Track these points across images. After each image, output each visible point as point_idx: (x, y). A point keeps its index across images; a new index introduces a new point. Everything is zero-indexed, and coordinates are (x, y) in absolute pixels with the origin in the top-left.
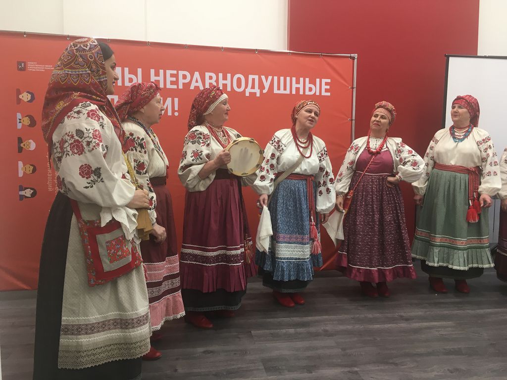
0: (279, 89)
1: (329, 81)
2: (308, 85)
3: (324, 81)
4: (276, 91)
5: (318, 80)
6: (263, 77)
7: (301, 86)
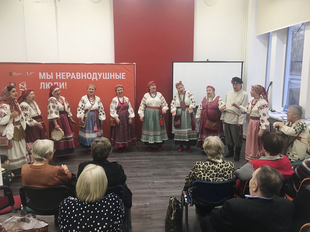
0: (105, 77)
1: (125, 73)
2: (116, 75)
3: (123, 74)
4: (104, 78)
5: (120, 73)
6: (99, 73)
7: (114, 76)
